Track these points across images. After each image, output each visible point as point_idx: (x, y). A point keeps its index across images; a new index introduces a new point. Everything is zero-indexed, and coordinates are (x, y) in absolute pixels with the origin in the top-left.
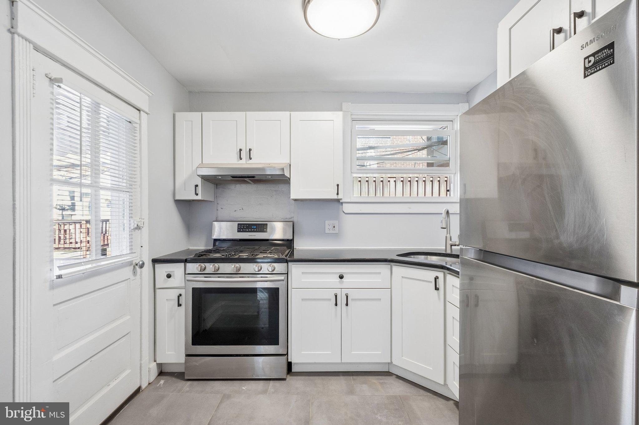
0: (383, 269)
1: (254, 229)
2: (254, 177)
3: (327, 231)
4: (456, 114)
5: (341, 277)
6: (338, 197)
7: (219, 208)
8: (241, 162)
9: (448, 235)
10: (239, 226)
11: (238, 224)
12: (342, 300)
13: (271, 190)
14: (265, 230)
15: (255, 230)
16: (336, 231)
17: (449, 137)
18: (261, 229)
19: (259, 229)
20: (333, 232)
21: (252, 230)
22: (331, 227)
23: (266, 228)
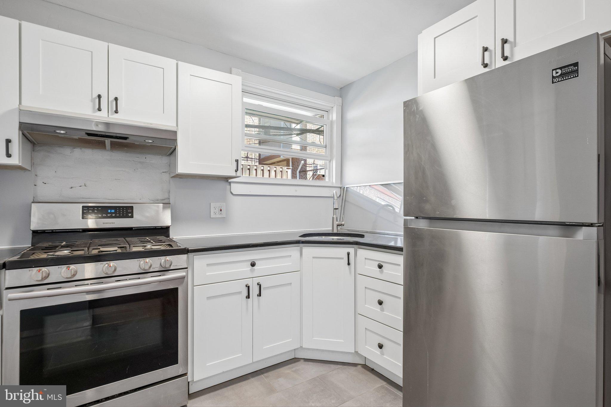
0: (293, 251)
1: (111, 213)
2: (126, 138)
3: (213, 215)
4: (332, 106)
5: (253, 265)
6: (236, 174)
7: (39, 183)
8: (99, 114)
9: (335, 216)
10: (86, 210)
11: (83, 207)
12: (254, 291)
13: (133, 161)
14: (130, 215)
15: (114, 215)
16: (224, 215)
17: (325, 126)
18: (123, 214)
19: (120, 214)
20: (220, 216)
21: (109, 215)
22: (217, 210)
23: (132, 213)
